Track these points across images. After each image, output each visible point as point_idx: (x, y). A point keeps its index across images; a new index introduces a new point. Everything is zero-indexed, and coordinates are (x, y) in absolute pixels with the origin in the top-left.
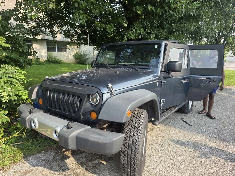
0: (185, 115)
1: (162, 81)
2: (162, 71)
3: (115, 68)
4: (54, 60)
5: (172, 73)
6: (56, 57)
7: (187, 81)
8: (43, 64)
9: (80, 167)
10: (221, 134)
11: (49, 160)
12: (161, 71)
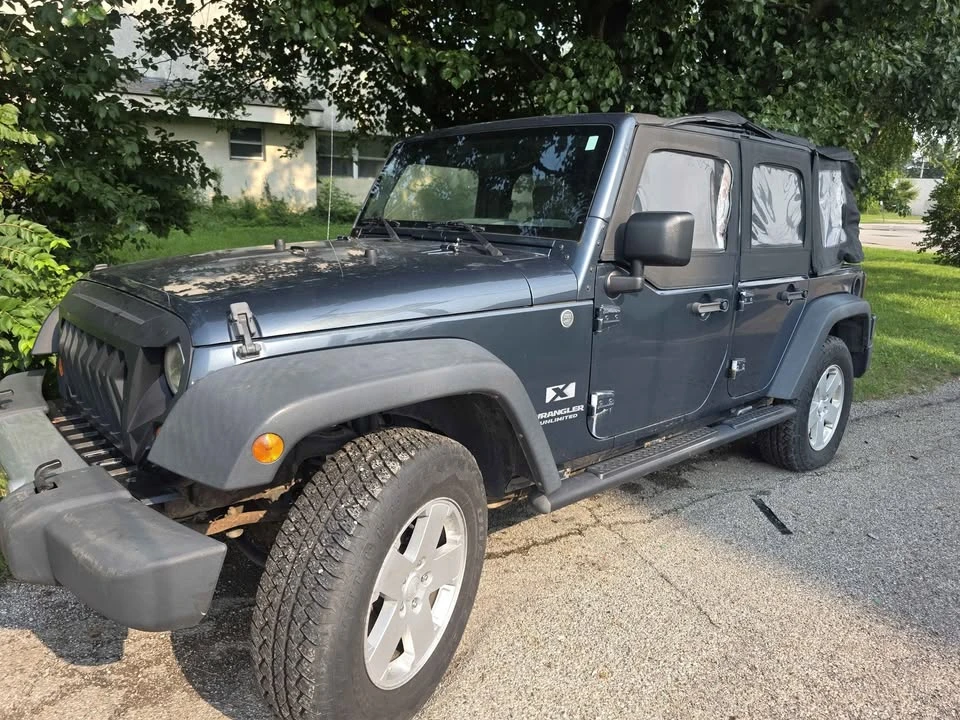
0: (788, 479)
1: (598, 310)
2: (600, 262)
3: (417, 239)
4: (341, 208)
5: (646, 267)
6: (351, 196)
7: (721, 307)
8: (297, 225)
9: (171, 658)
10: (925, 591)
11: (73, 608)
12: (597, 259)
